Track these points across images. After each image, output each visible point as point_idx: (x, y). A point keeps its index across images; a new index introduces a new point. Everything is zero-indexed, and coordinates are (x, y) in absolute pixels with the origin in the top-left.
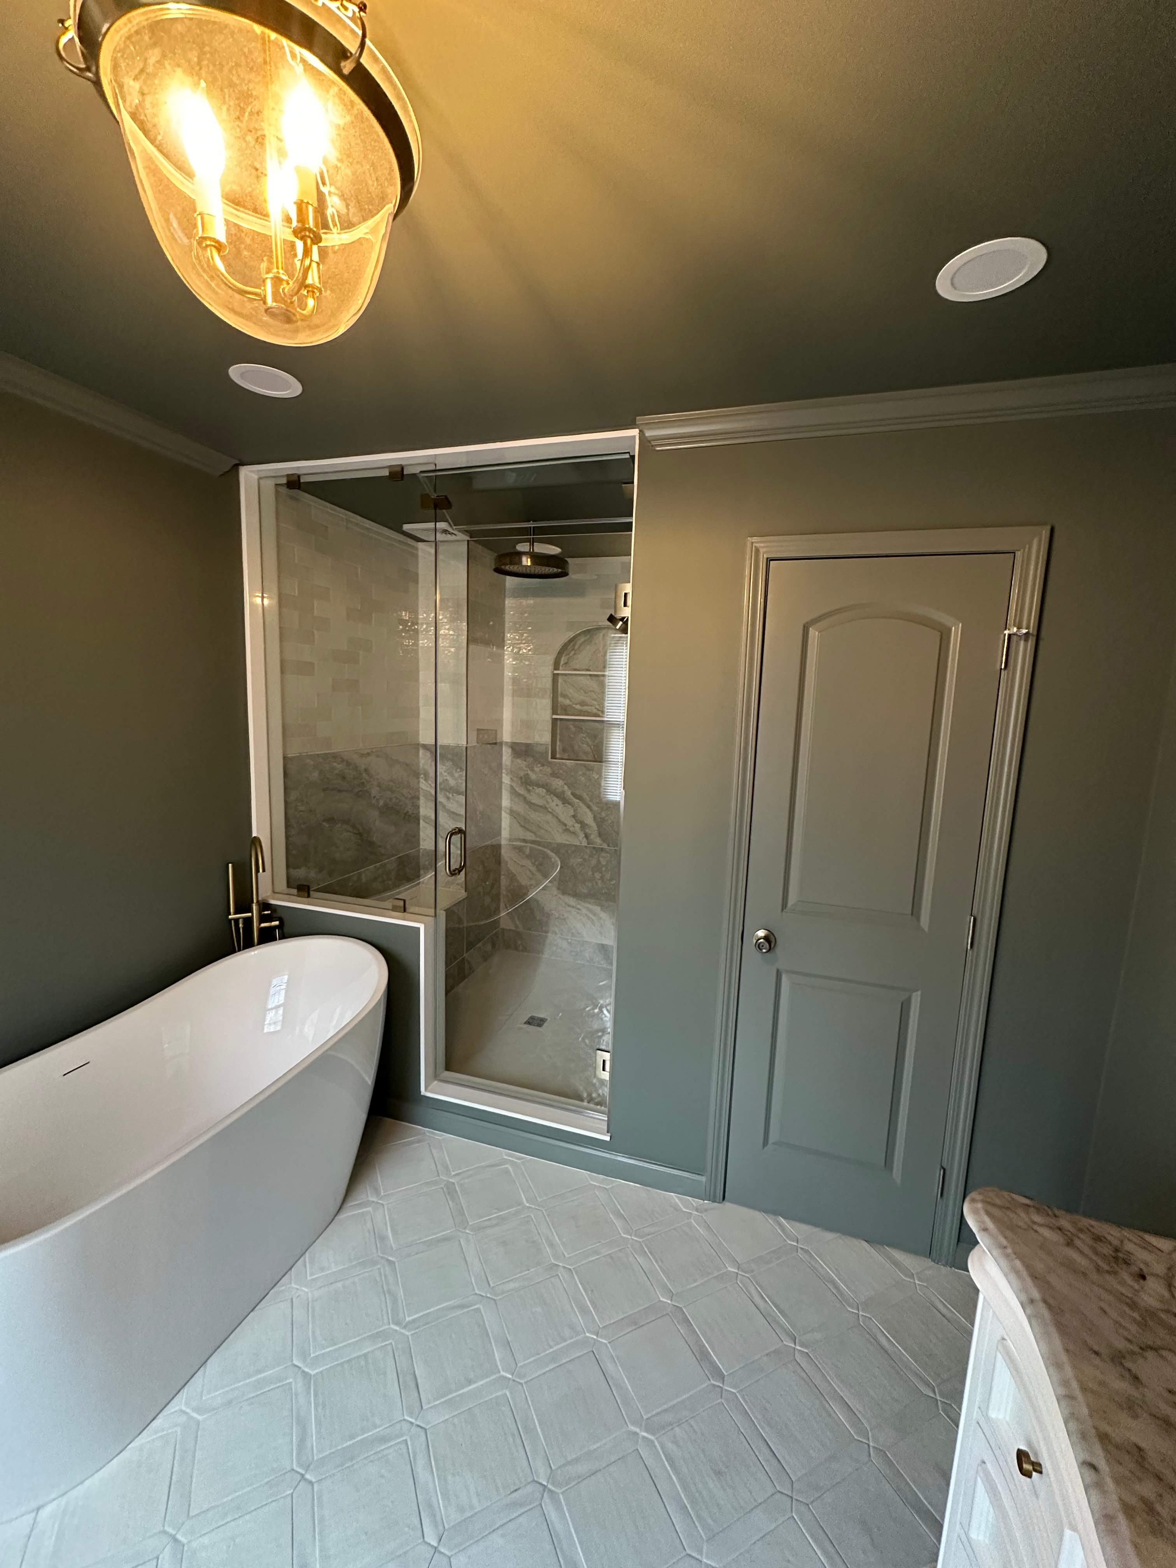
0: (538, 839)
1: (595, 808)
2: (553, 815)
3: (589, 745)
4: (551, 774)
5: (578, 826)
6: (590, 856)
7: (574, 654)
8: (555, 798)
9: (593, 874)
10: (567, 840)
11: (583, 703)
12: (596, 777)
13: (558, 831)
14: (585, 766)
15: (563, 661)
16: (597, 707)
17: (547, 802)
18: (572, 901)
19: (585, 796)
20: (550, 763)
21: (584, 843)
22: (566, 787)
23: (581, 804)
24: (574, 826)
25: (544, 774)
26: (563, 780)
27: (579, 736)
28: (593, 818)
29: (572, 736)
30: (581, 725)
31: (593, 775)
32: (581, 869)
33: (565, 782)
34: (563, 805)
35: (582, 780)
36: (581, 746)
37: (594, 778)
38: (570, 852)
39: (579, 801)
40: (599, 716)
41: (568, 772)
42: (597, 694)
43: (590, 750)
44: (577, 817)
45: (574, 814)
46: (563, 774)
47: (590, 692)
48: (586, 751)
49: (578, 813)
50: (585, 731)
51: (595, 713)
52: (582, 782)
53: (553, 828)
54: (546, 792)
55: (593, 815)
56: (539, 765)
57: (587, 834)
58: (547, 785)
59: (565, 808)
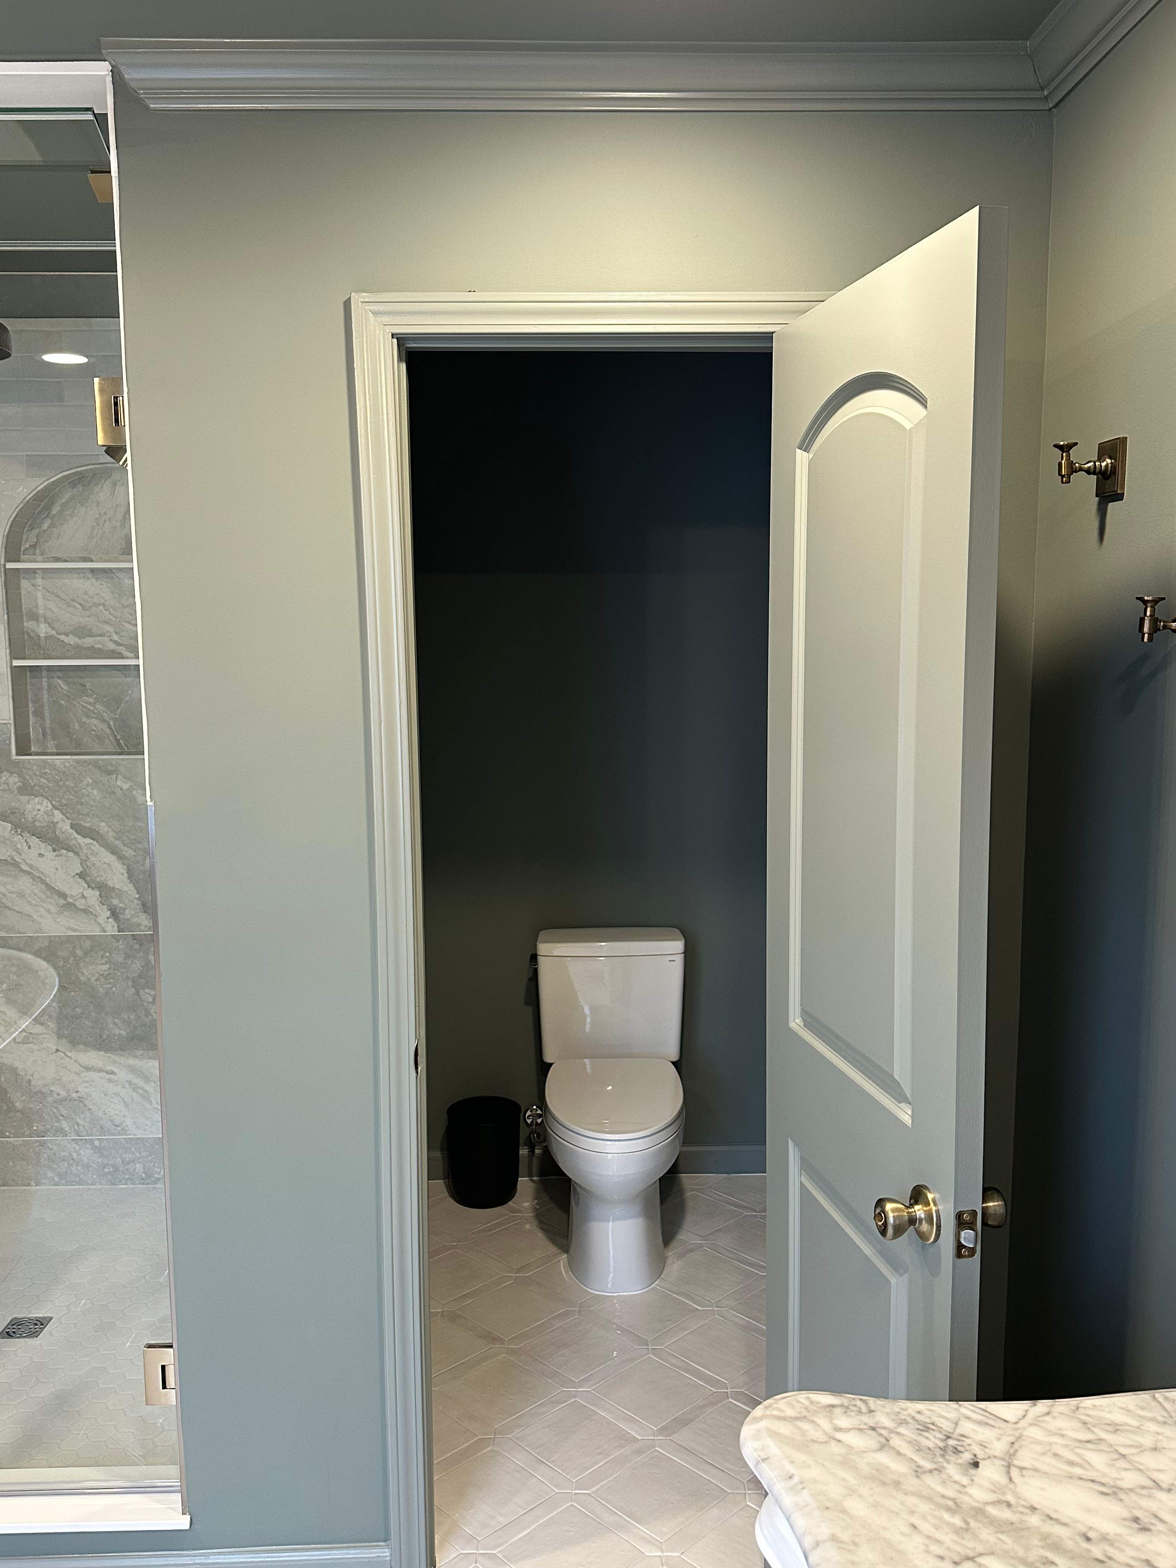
1: (129, 852)
2: (33, 878)
3: (103, 721)
4: (19, 788)
5: (93, 895)
6: (127, 956)
7: (52, 526)
8: (34, 841)
9: (137, 993)
10: (70, 928)
11: (81, 631)
12: (126, 786)
13: (49, 911)
14: (95, 764)
15: (29, 539)
16: (115, 637)
17: (17, 850)
18: (93, 1058)
19: (103, 827)
20: (17, 764)
21: (111, 928)
22: (58, 815)
23: (96, 847)
24: (83, 897)
25: (4, 790)
26: (50, 799)
27: (79, 703)
28: (126, 875)
29: (63, 702)
30: (81, 677)
31: (119, 783)
32: (109, 986)
33: (54, 803)
34: (55, 854)
35: (94, 796)
36: (85, 723)
37: (121, 789)
38: (79, 952)
39: (92, 841)
40: (121, 656)
41: (61, 780)
42: (111, 610)
43: (108, 731)
44: (88, 876)
45: (81, 869)
46: (48, 787)
47: (101, 607)
48: (99, 734)
49: (92, 867)
50: (91, 690)
51: (113, 651)
52: (94, 800)
53: (36, 906)
54: (12, 828)
55: (125, 867)
57: (115, 909)
58: (13, 813)
59: (59, 858)
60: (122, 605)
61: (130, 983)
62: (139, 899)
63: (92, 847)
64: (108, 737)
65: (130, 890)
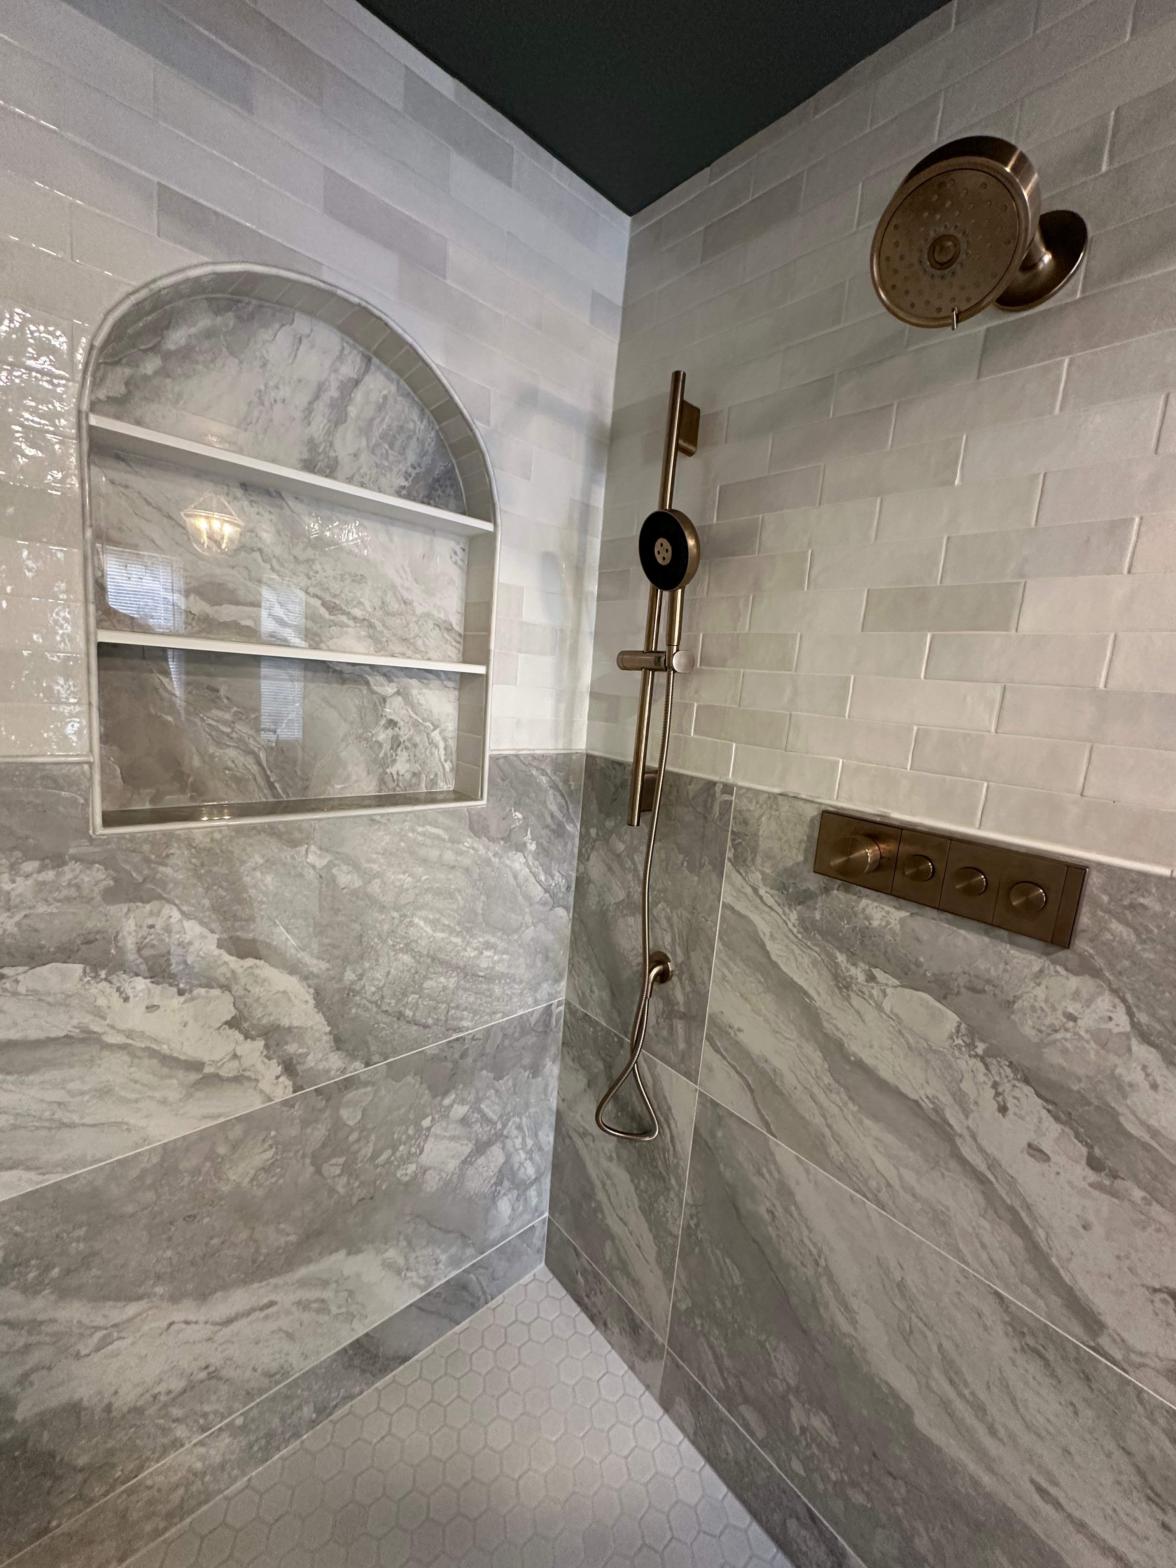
0: (55, 1179)
1: (319, 966)
4: (107, 890)
6: (306, 1124)
8: (138, 983)
10: (208, 1117)
12: (320, 863)
14: (271, 830)
18: (238, 1300)
19: (280, 935)
21: (283, 1090)
22: (192, 929)
23: (263, 969)
24: (235, 1056)
25: (68, 900)
26: (177, 902)
27: (202, 720)
28: (312, 1002)
30: (209, 675)
31: (311, 858)
32: (274, 1180)
33: (185, 908)
34: (182, 999)
35: (265, 885)
36: (212, 756)
37: (314, 867)
38: (222, 1150)
39: (258, 961)
40: (285, 644)
41: (203, 865)
42: (274, 561)
43: (255, 769)
44: (246, 1020)
45: (234, 1012)
46: (174, 880)
47: (257, 555)
48: (238, 774)
49: (255, 1005)
50: (228, 699)
51: (273, 635)
52: (265, 894)
53: (136, 1101)
54: (84, 972)
55: (312, 991)
56: (30, 866)
57: (291, 1059)
58: (89, 942)
59: (190, 1004)
60: (295, 557)
61: (308, 1161)
62: (330, 1033)
63: (258, 972)
64: (255, 779)
65: (318, 1023)
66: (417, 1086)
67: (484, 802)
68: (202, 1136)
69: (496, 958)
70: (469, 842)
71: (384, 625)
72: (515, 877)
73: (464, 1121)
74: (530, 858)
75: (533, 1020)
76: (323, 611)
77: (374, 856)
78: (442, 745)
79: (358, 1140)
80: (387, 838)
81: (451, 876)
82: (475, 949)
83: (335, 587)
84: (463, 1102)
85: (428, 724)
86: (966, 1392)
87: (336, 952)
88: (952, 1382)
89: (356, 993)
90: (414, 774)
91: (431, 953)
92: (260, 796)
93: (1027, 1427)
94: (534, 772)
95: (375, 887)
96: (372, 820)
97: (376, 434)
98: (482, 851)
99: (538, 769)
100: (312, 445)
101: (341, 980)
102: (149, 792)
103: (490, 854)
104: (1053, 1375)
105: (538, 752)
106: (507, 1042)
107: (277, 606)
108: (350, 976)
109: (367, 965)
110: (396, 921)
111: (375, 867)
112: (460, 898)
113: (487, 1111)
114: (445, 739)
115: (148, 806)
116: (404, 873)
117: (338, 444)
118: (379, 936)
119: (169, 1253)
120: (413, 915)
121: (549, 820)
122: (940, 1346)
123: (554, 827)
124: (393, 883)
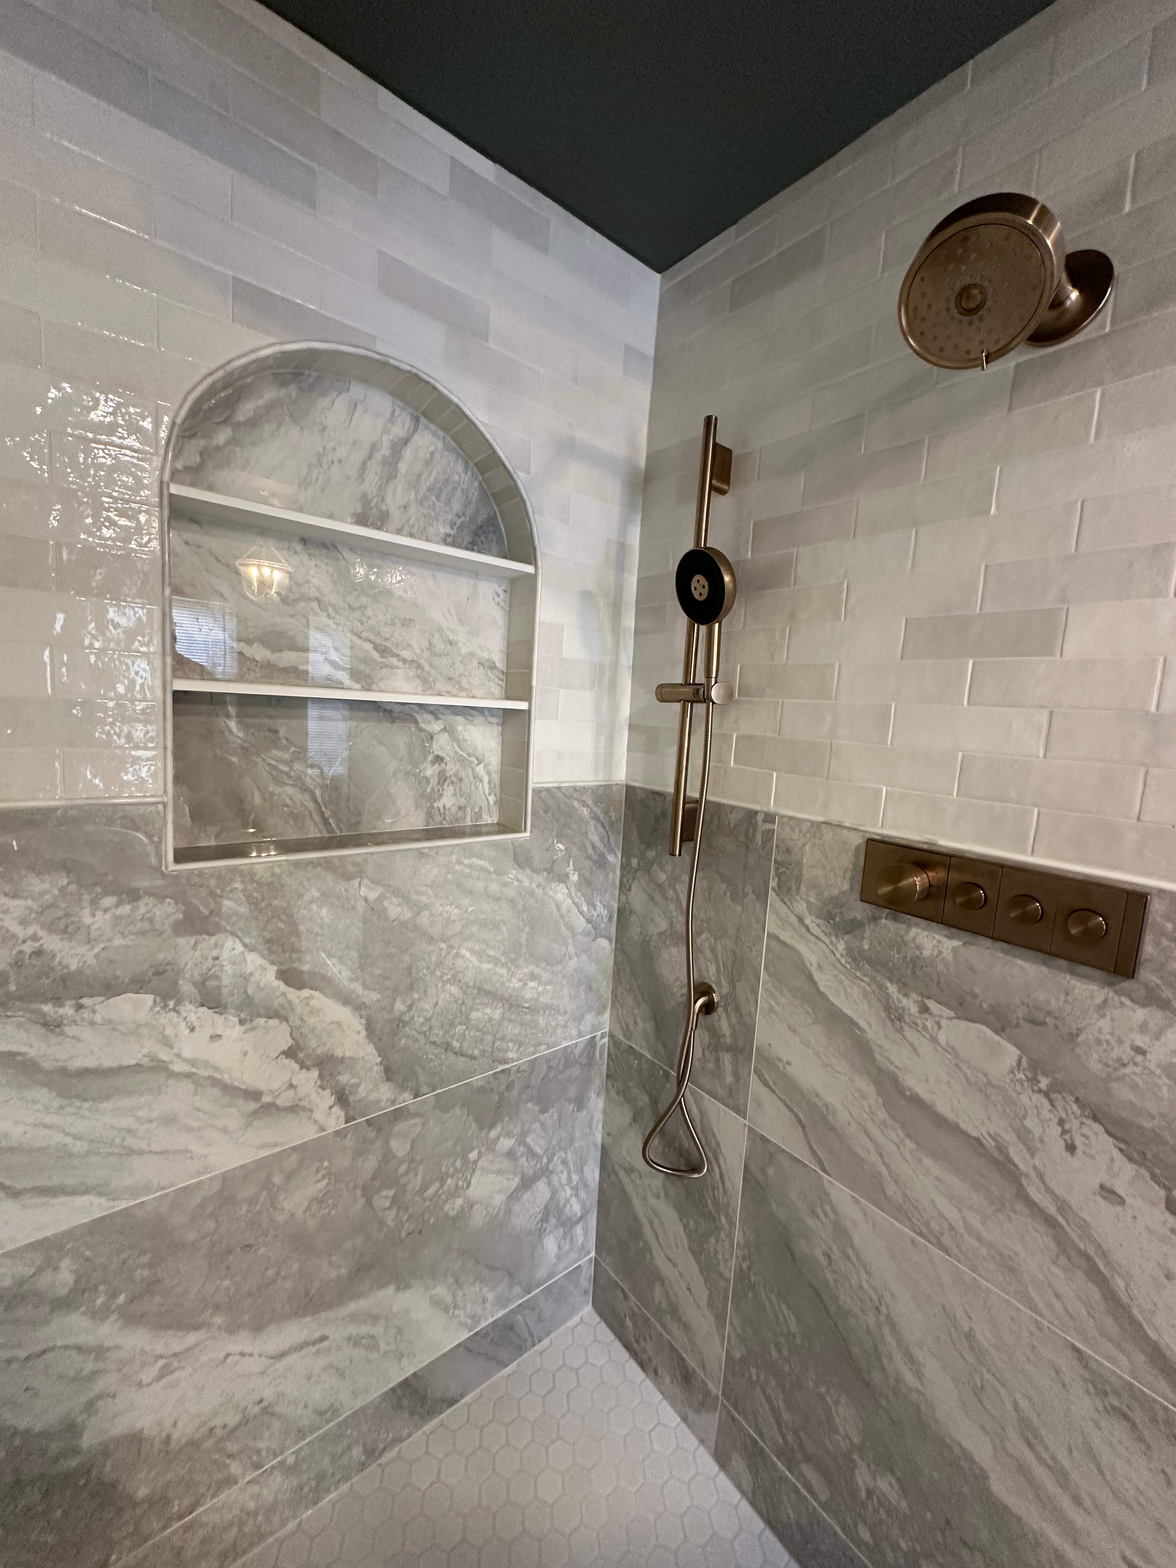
0: (123, 1205)
1: (370, 997)
4: (177, 924)
6: (357, 1155)
7: (233, 441)
8: (204, 1013)
10: (264, 1146)
12: (373, 896)
14: (327, 864)
17: (167, 1042)
19: (332, 965)
20: (175, 879)
21: (335, 1121)
22: (252, 959)
23: (318, 999)
24: (291, 1086)
25: (143, 933)
26: (240, 934)
27: (264, 760)
28: (364, 1033)
29: (234, 759)
30: (270, 717)
31: (364, 891)
32: (327, 1211)
33: (247, 940)
34: (243, 1029)
35: (321, 918)
36: (272, 794)
37: (366, 900)
38: (277, 1180)
39: (313, 992)
40: (340, 686)
41: (263, 899)
42: (330, 609)
43: (311, 805)
44: (301, 1050)
45: (290, 1042)
46: (236, 914)
47: (315, 605)
48: (295, 811)
49: (310, 1035)
50: (287, 739)
51: (328, 678)
52: (321, 927)
53: (199, 1129)
54: (155, 1001)
55: (363, 1021)
56: (108, 901)
57: (344, 1089)
58: (158, 973)
59: (250, 1034)
60: (349, 605)
61: (359, 1192)
62: (381, 1063)
63: (313, 1002)
64: (311, 816)
65: (369, 1054)
66: (464, 1118)
67: (528, 834)
68: (259, 1164)
69: (540, 989)
70: (513, 873)
71: (431, 665)
72: (558, 908)
73: (511, 1154)
74: (573, 890)
75: (577, 1051)
76: (375, 655)
77: (423, 888)
78: (486, 779)
79: (407, 1173)
80: (436, 871)
81: (496, 908)
82: (520, 980)
83: (386, 631)
84: (509, 1135)
85: (472, 759)
86: (1046, 1456)
87: (388, 983)
88: (1030, 1445)
89: (406, 1024)
90: (460, 808)
91: (478, 984)
92: (314, 832)
93: (1116, 1497)
94: (575, 803)
95: (424, 919)
96: (421, 853)
97: (424, 486)
98: (526, 883)
99: (579, 801)
100: (365, 500)
101: (391, 1010)
102: (213, 829)
103: (534, 885)
104: (1141, 1439)
105: (579, 784)
106: (551, 1075)
107: (332, 651)
108: (399, 1006)
109: (416, 996)
110: (444, 953)
111: (424, 899)
112: (504, 929)
113: (532, 1144)
114: (489, 773)
115: (213, 843)
116: (451, 905)
117: (389, 499)
118: (428, 968)
119: (226, 1283)
120: (460, 946)
121: (590, 851)
122: (1015, 1404)
123: (595, 857)
124: (441, 914)
